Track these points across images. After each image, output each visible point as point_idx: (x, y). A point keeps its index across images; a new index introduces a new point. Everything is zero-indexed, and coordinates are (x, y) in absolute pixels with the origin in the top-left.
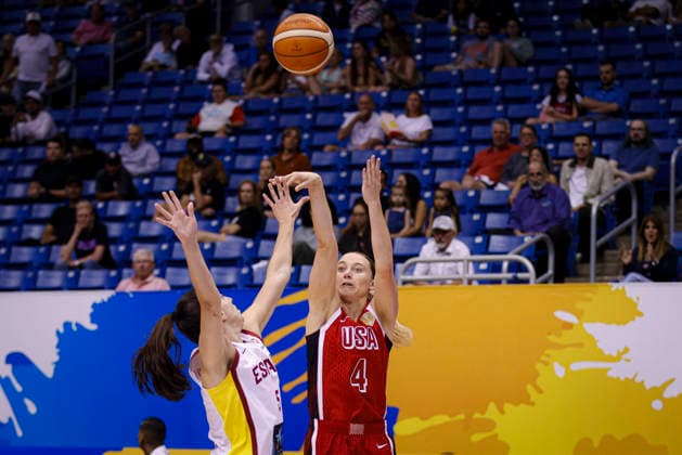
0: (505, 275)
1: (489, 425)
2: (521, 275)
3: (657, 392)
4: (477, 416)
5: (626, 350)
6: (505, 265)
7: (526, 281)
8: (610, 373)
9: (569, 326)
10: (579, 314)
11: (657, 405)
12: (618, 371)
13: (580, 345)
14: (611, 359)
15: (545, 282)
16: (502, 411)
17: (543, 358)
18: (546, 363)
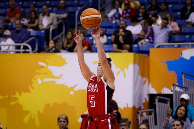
0: (22, 50)
1: (16, 99)
2: (27, 50)
3: (72, 89)
4: (12, 96)
5: (62, 75)
6: (22, 47)
7: (28, 52)
8: (57, 83)
9: (43, 67)
10: (46, 63)
11: (72, 93)
12: (59, 82)
13: (46, 73)
14: (56, 78)
15: (35, 52)
16: (20, 94)
17: (35, 77)
18: (35, 79)
